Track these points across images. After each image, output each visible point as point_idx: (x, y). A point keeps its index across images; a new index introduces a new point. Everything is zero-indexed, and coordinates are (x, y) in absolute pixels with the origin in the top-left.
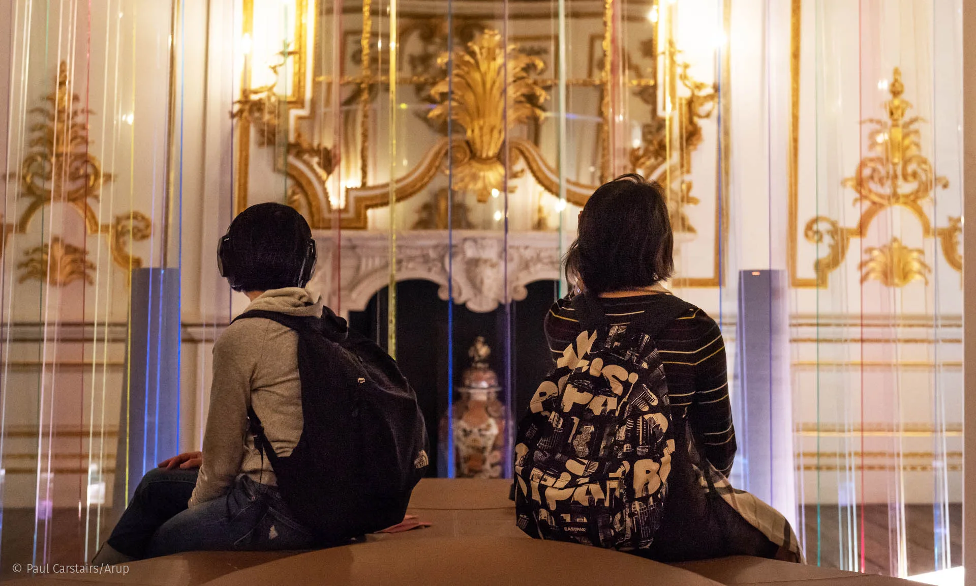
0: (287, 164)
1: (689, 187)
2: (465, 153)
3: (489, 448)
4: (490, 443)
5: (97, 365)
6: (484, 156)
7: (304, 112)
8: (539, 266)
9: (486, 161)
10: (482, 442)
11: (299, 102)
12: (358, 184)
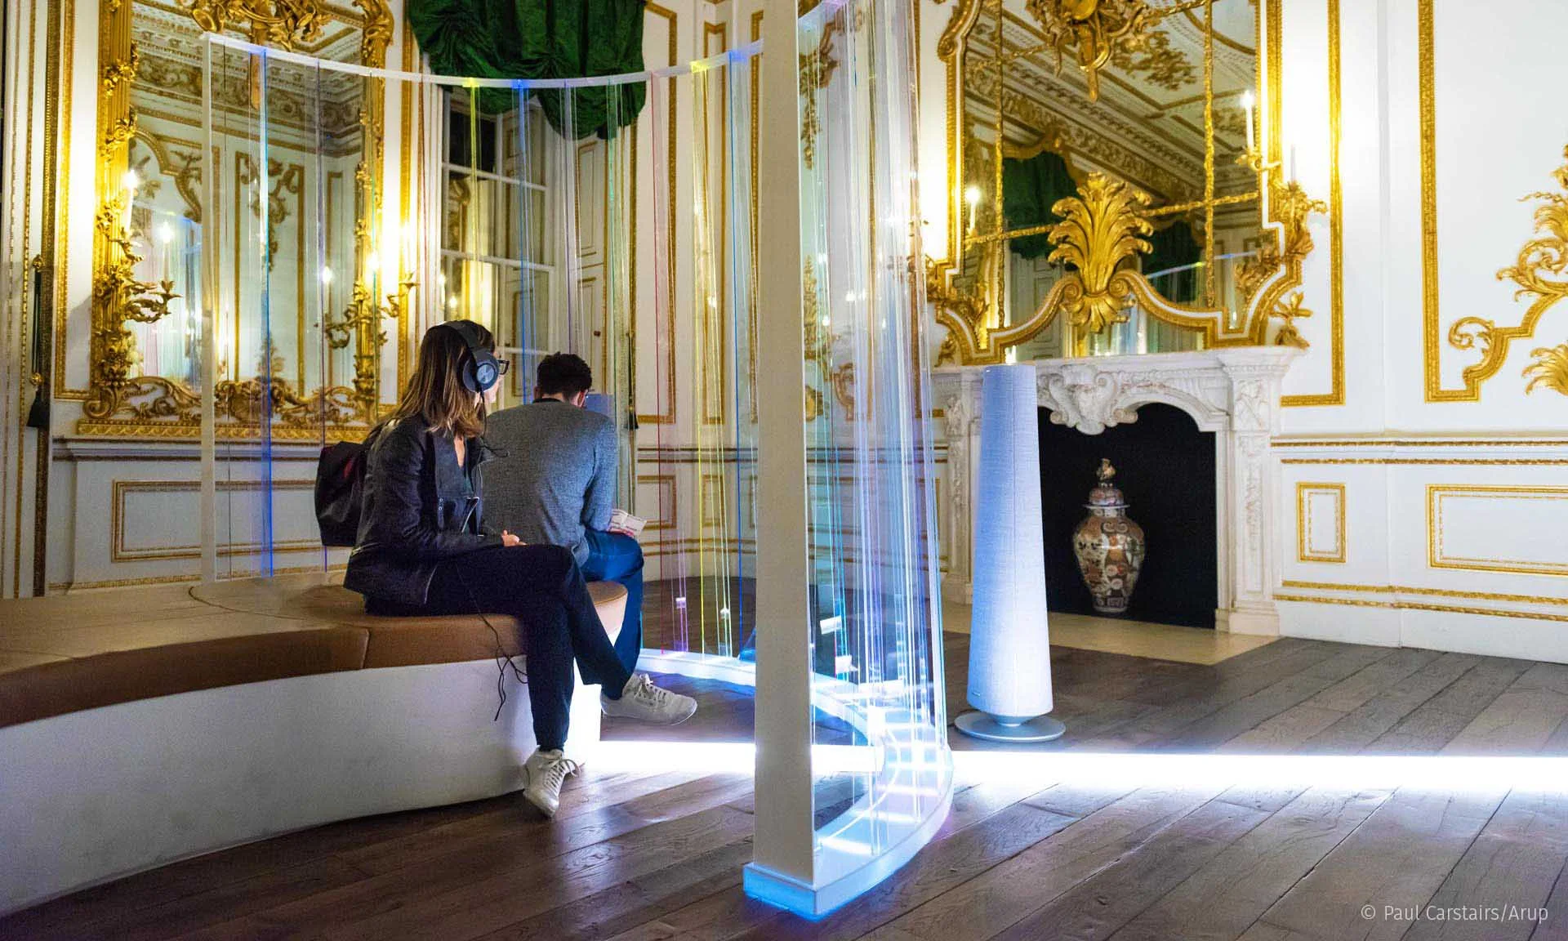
0: (944, 315)
1: (1300, 298)
2: (1078, 289)
3: (1103, 562)
4: (1103, 557)
5: (831, 479)
6: (1093, 291)
7: (956, 271)
8: (1134, 390)
9: (1097, 294)
10: (1095, 556)
11: (951, 263)
12: (996, 326)
